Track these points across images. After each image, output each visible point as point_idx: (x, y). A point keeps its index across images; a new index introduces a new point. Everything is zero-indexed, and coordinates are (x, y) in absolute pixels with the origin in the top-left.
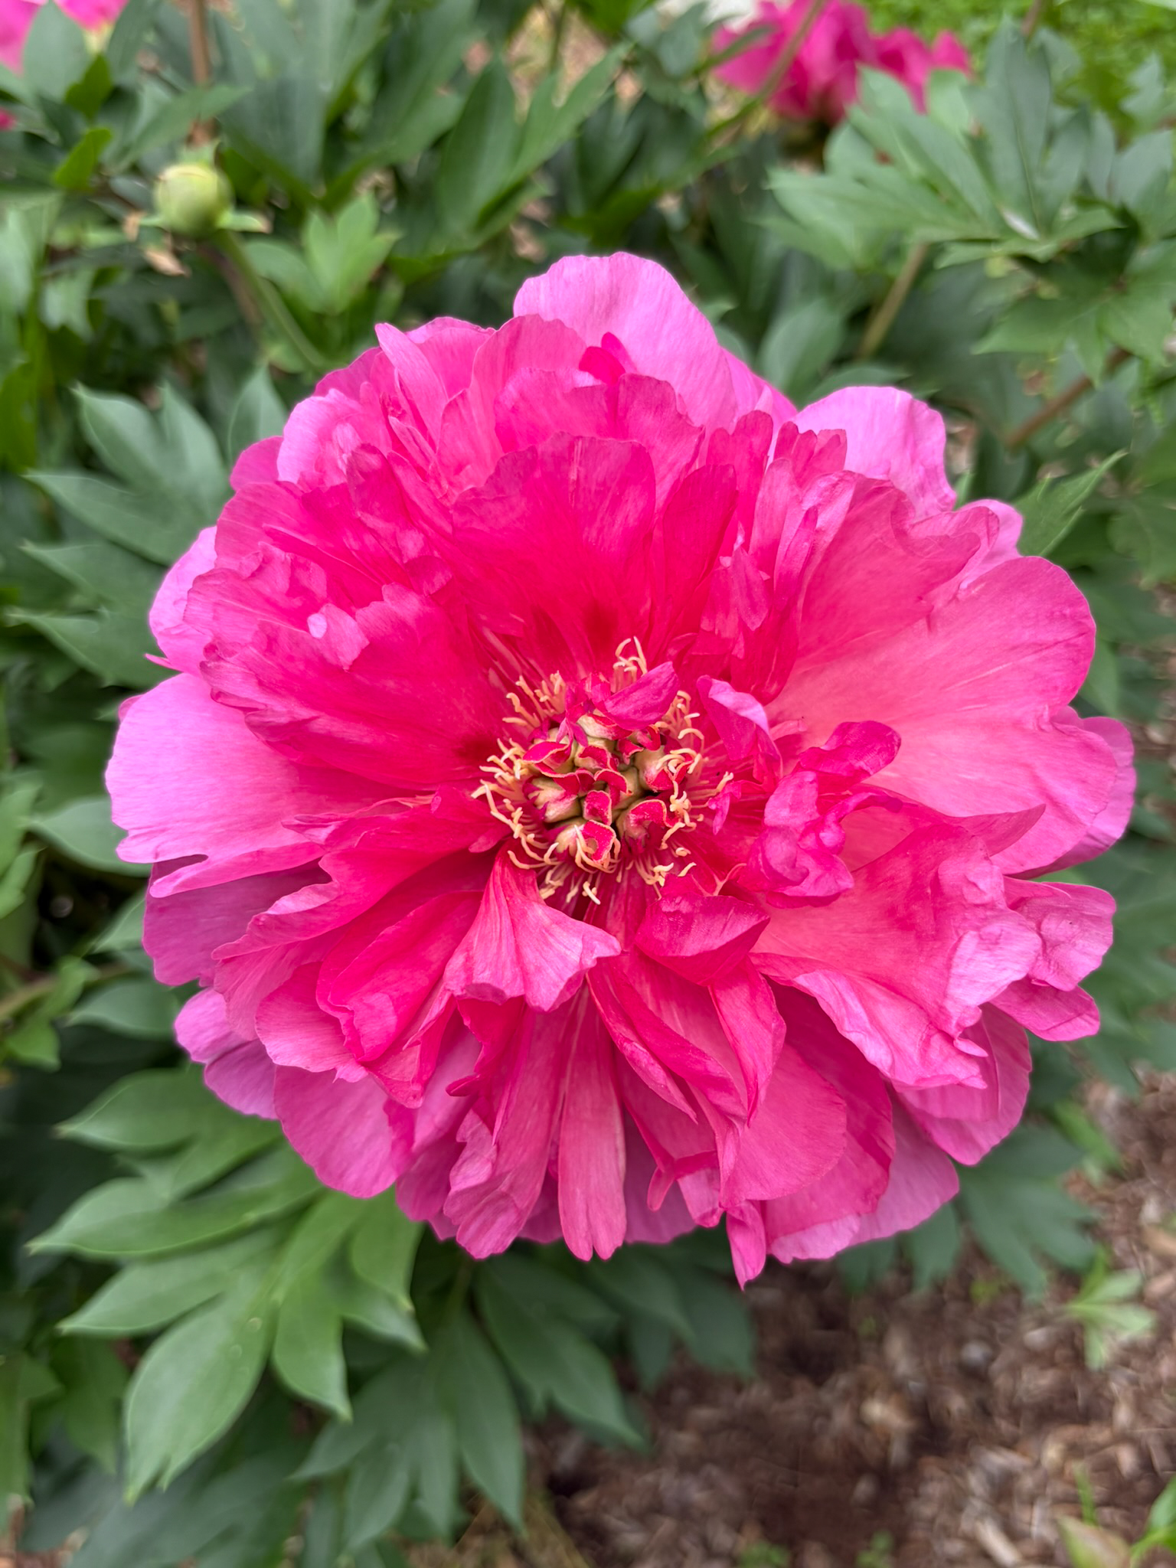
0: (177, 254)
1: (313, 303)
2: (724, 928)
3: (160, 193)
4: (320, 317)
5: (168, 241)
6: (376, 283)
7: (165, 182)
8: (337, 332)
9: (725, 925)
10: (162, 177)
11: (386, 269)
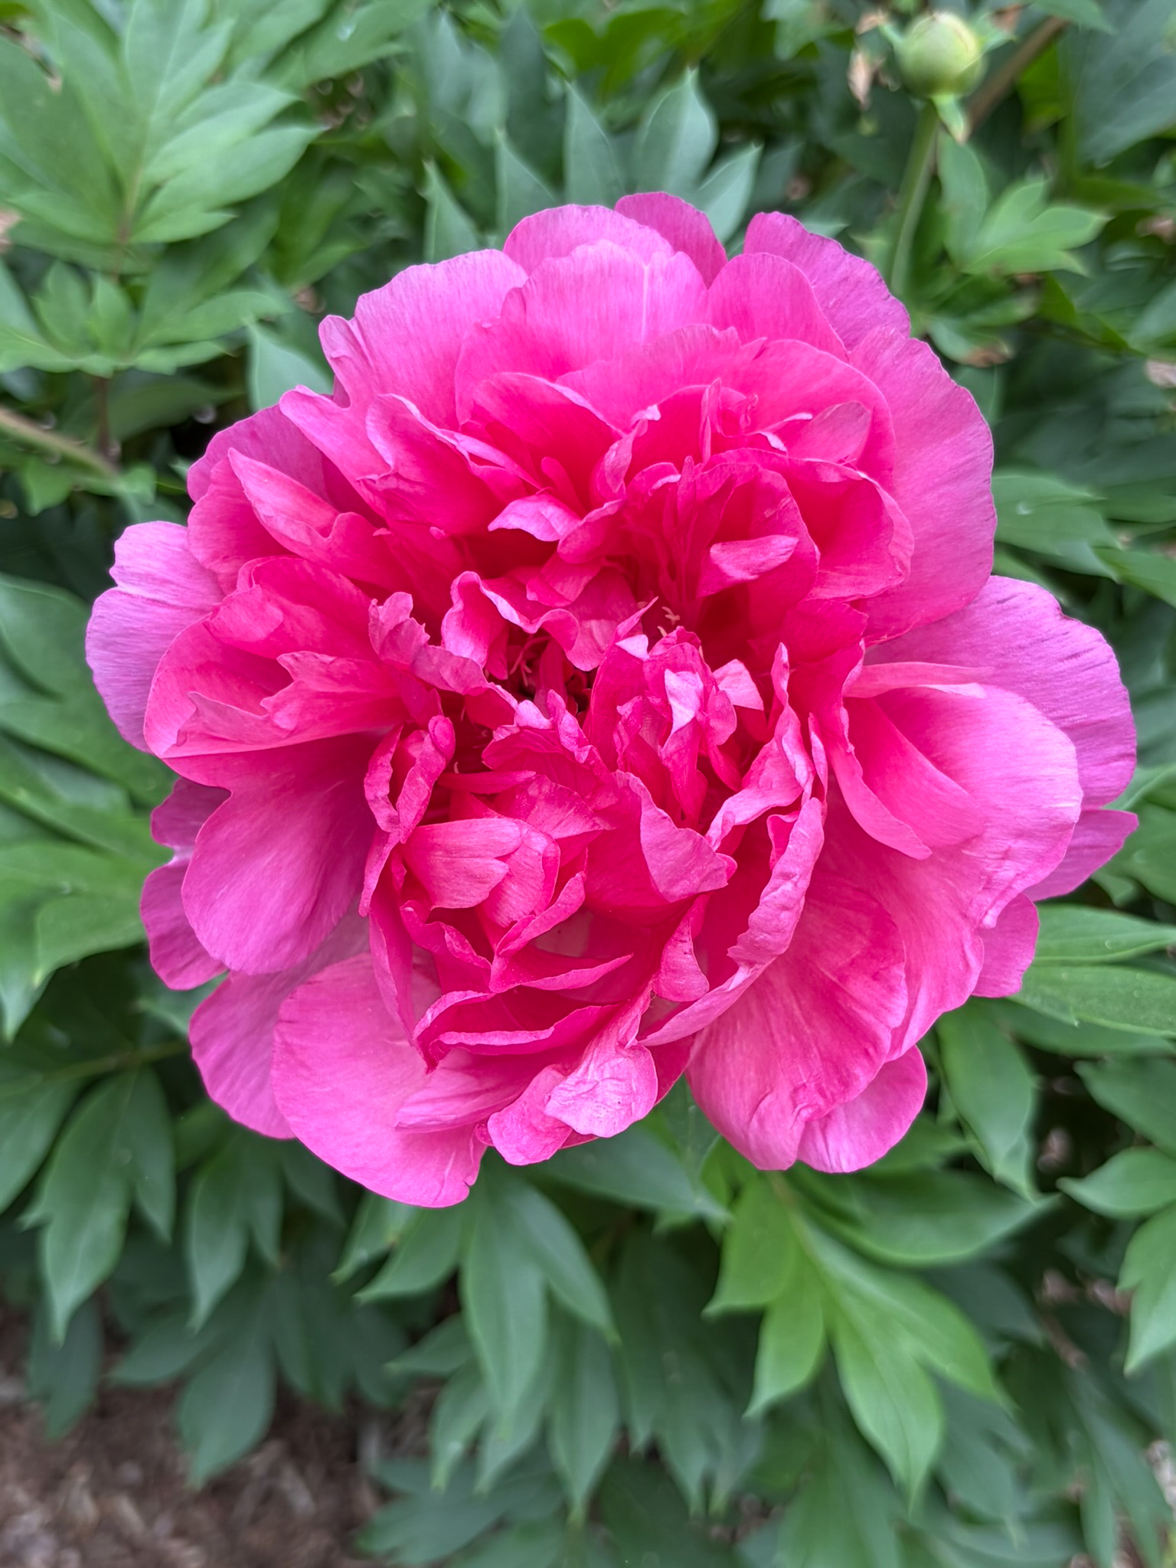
0: (875, 82)
1: (952, 240)
2: (558, 824)
3: (921, 24)
4: (944, 256)
5: (880, 62)
6: (1016, 286)
7: (934, 19)
8: (945, 285)
9: (561, 822)
10: (936, 14)
11: (1040, 283)
